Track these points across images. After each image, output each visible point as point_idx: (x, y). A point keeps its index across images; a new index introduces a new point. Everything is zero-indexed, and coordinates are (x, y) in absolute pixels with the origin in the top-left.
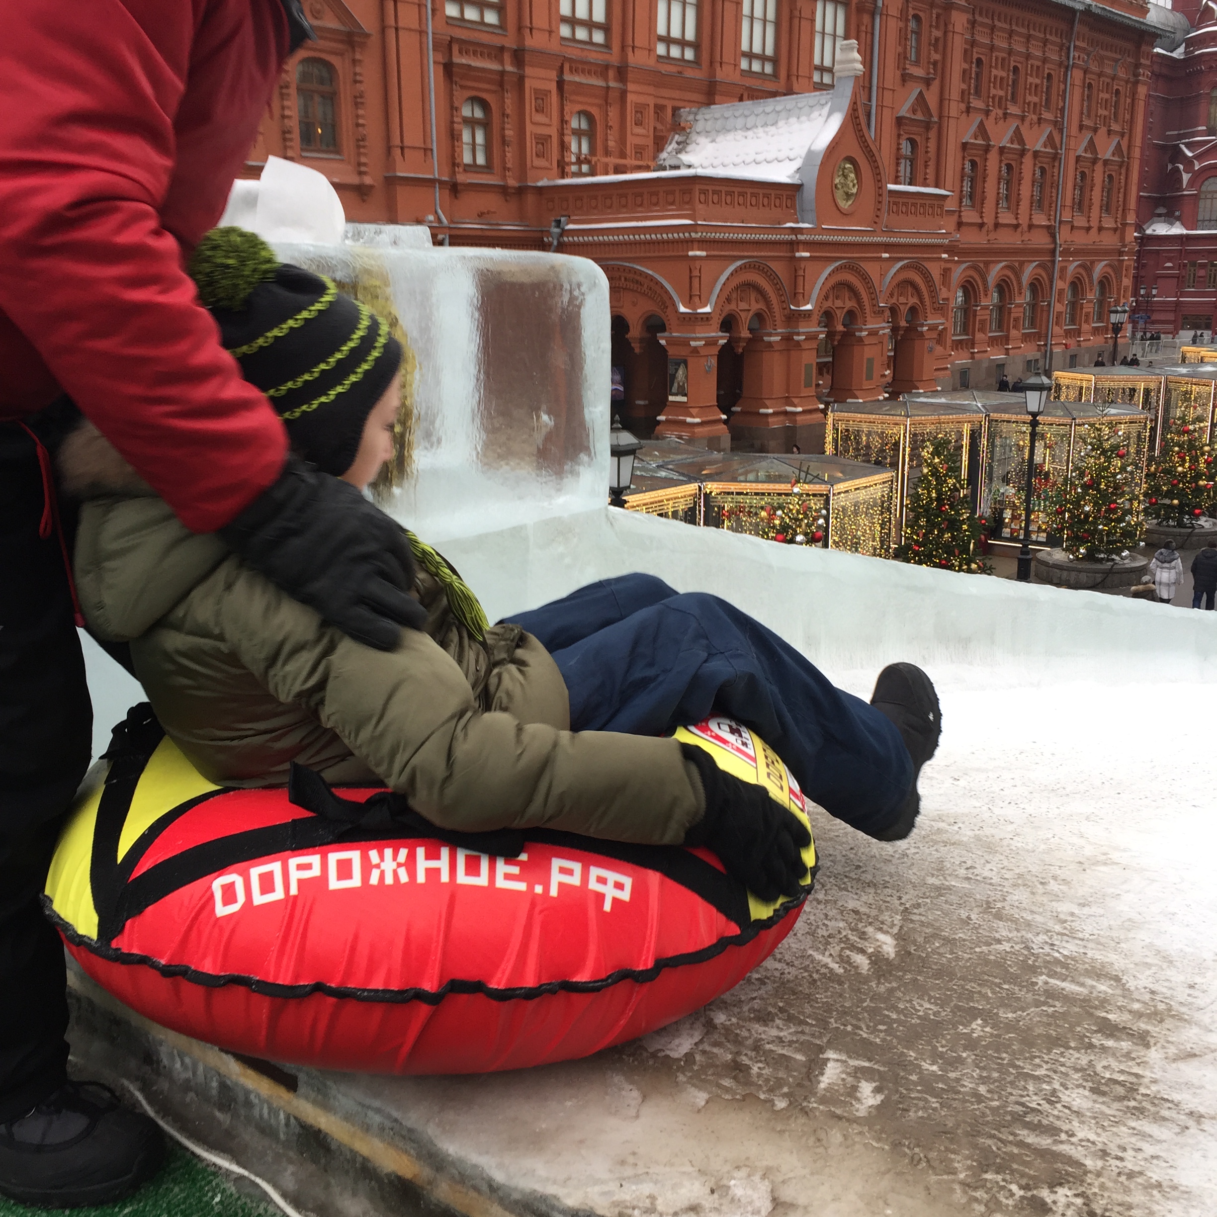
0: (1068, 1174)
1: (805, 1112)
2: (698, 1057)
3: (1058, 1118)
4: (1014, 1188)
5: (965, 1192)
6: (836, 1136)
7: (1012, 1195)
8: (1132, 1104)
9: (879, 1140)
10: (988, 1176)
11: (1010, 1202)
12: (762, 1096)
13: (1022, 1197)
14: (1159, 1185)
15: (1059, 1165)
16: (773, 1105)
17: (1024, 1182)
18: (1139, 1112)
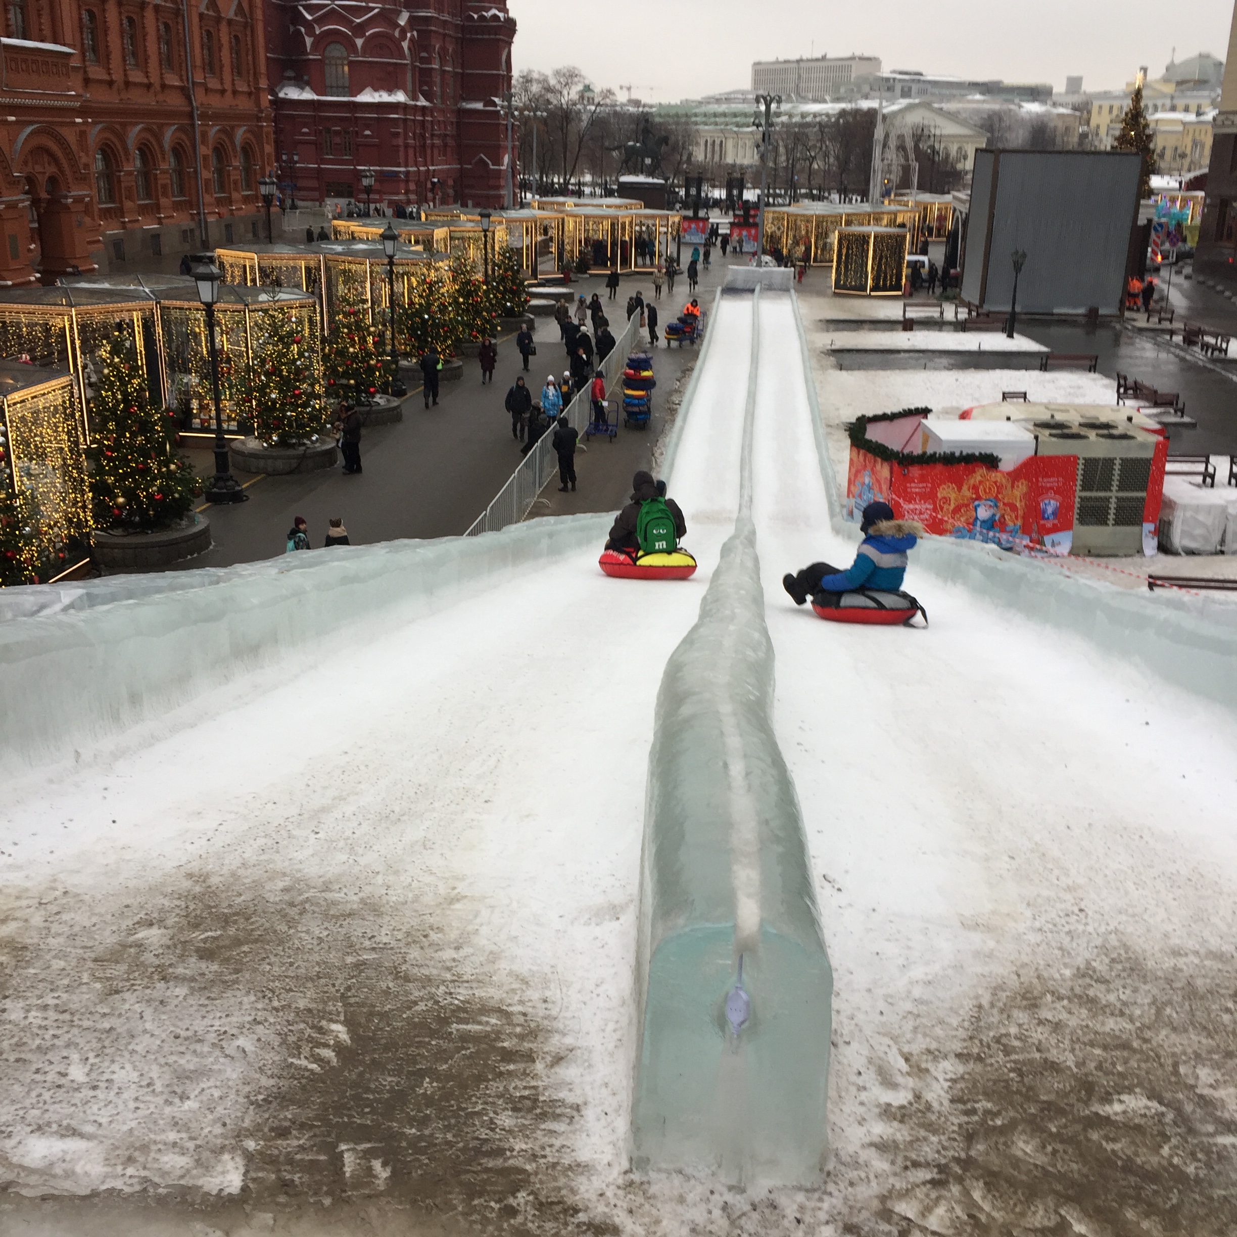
0: (520, 1180)
1: (347, 1201)
2: (251, 1185)
3: (500, 1140)
4: (493, 1204)
5: (466, 1219)
6: (373, 1211)
7: (493, 1209)
8: (538, 1111)
9: (401, 1203)
10: (476, 1202)
11: (494, 1215)
12: (312, 1200)
13: (500, 1209)
14: (570, 1168)
15: (513, 1177)
16: (322, 1204)
17: (497, 1197)
18: (543, 1117)
